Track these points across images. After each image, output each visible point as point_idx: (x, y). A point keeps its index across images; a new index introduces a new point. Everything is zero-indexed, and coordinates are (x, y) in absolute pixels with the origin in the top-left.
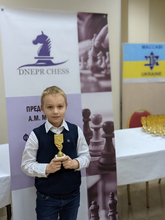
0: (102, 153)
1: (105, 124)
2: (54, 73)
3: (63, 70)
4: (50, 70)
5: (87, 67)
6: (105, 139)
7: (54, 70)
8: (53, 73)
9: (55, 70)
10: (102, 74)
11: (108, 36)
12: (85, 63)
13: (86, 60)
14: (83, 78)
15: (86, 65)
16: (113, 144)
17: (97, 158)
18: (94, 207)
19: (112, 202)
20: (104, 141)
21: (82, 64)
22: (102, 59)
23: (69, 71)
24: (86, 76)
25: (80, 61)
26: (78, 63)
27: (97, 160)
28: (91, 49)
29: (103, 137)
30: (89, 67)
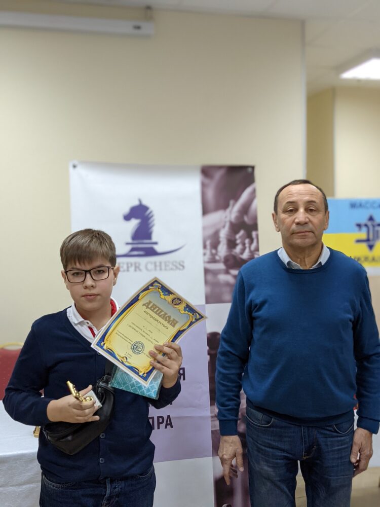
2: (158, 268)
3: (175, 263)
4: (151, 263)
5: (217, 258)
7: (158, 264)
8: (155, 269)
9: (161, 263)
11: (256, 203)
12: (214, 251)
13: (215, 245)
14: (210, 277)
15: (216, 254)
21: (208, 252)
23: (185, 265)
24: (215, 273)
25: (205, 247)
26: (201, 251)
28: (224, 227)
30: (220, 257)
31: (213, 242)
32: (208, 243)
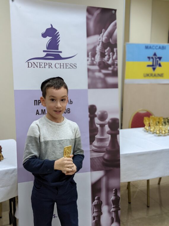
0: (106, 150)
1: (110, 121)
2: (62, 67)
3: (71, 65)
4: (58, 64)
5: (95, 63)
6: (110, 136)
7: (62, 64)
8: (60, 68)
10: (110, 70)
12: (93, 59)
13: (94, 55)
14: (90, 74)
15: (94, 60)
16: (118, 140)
17: (102, 154)
18: (98, 202)
19: (115, 198)
20: (109, 138)
21: (90, 59)
22: (109, 55)
23: (77, 66)
24: (93, 71)
25: (88, 56)
26: (86, 58)
27: (102, 156)
28: (99, 45)
29: (108, 133)
30: (96, 62)
31: (92, 53)
32: (90, 53)
